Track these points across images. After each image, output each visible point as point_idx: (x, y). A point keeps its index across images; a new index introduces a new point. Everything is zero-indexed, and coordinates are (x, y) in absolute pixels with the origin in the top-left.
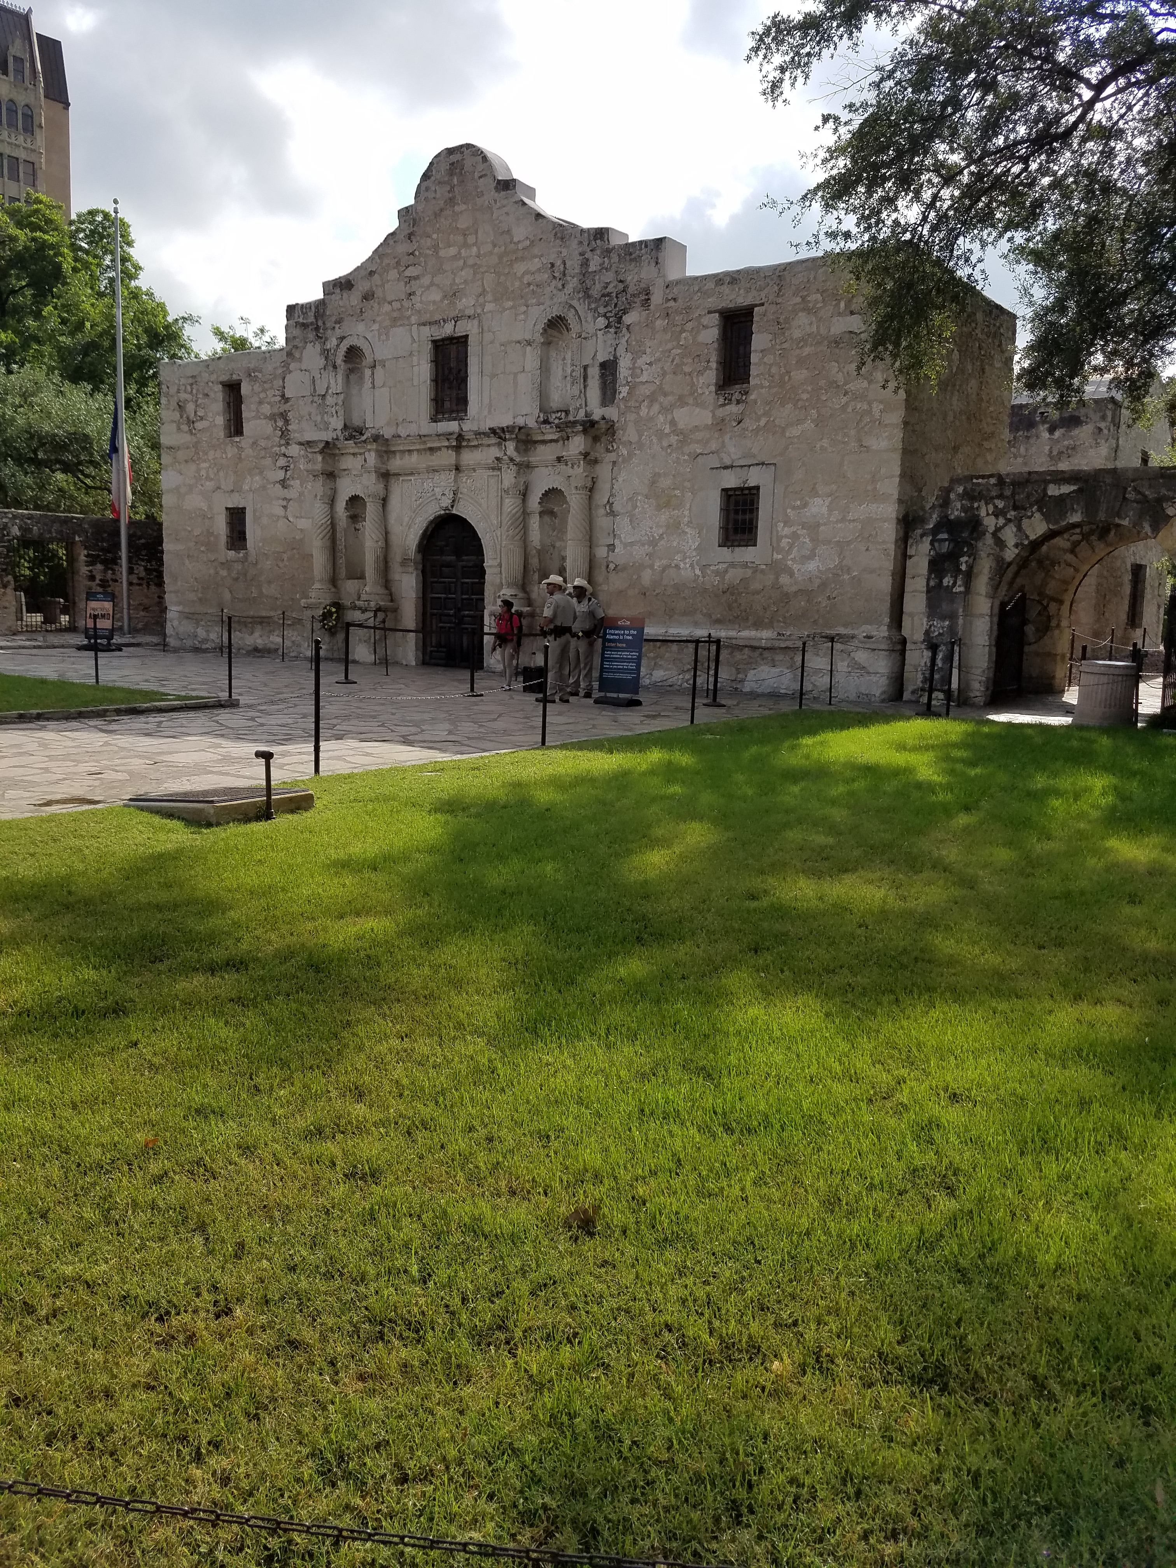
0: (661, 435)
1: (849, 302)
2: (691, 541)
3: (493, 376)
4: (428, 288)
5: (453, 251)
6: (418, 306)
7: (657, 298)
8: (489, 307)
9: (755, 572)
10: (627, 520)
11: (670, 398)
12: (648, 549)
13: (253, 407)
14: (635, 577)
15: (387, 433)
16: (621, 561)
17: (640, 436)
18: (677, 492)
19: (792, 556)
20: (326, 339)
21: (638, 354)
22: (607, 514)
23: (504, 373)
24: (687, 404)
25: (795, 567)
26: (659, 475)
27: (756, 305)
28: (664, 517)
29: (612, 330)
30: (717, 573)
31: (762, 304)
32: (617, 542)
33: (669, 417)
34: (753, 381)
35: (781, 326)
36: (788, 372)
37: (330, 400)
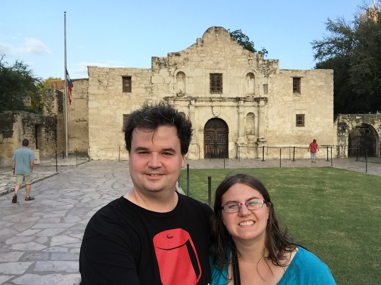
0: (280, 102)
1: (321, 79)
2: (289, 125)
3: (231, 84)
4: (208, 60)
5: (217, 52)
6: (205, 64)
7: (278, 72)
8: (229, 68)
9: (304, 132)
10: (272, 120)
11: (282, 94)
12: (277, 127)
13: (137, 84)
14: (274, 133)
15: (194, 96)
16: (271, 130)
17: (274, 102)
18: (285, 115)
19: (313, 129)
20: (169, 68)
21: (273, 83)
22: (266, 119)
23: (234, 84)
24: (286, 96)
25: (314, 131)
26: (279, 111)
27: (302, 77)
28: (282, 120)
29: (266, 78)
30: (295, 132)
31: (303, 77)
32: (269, 125)
33: (282, 98)
34: (302, 93)
35: (307, 82)
36: (309, 92)
37: (170, 85)
